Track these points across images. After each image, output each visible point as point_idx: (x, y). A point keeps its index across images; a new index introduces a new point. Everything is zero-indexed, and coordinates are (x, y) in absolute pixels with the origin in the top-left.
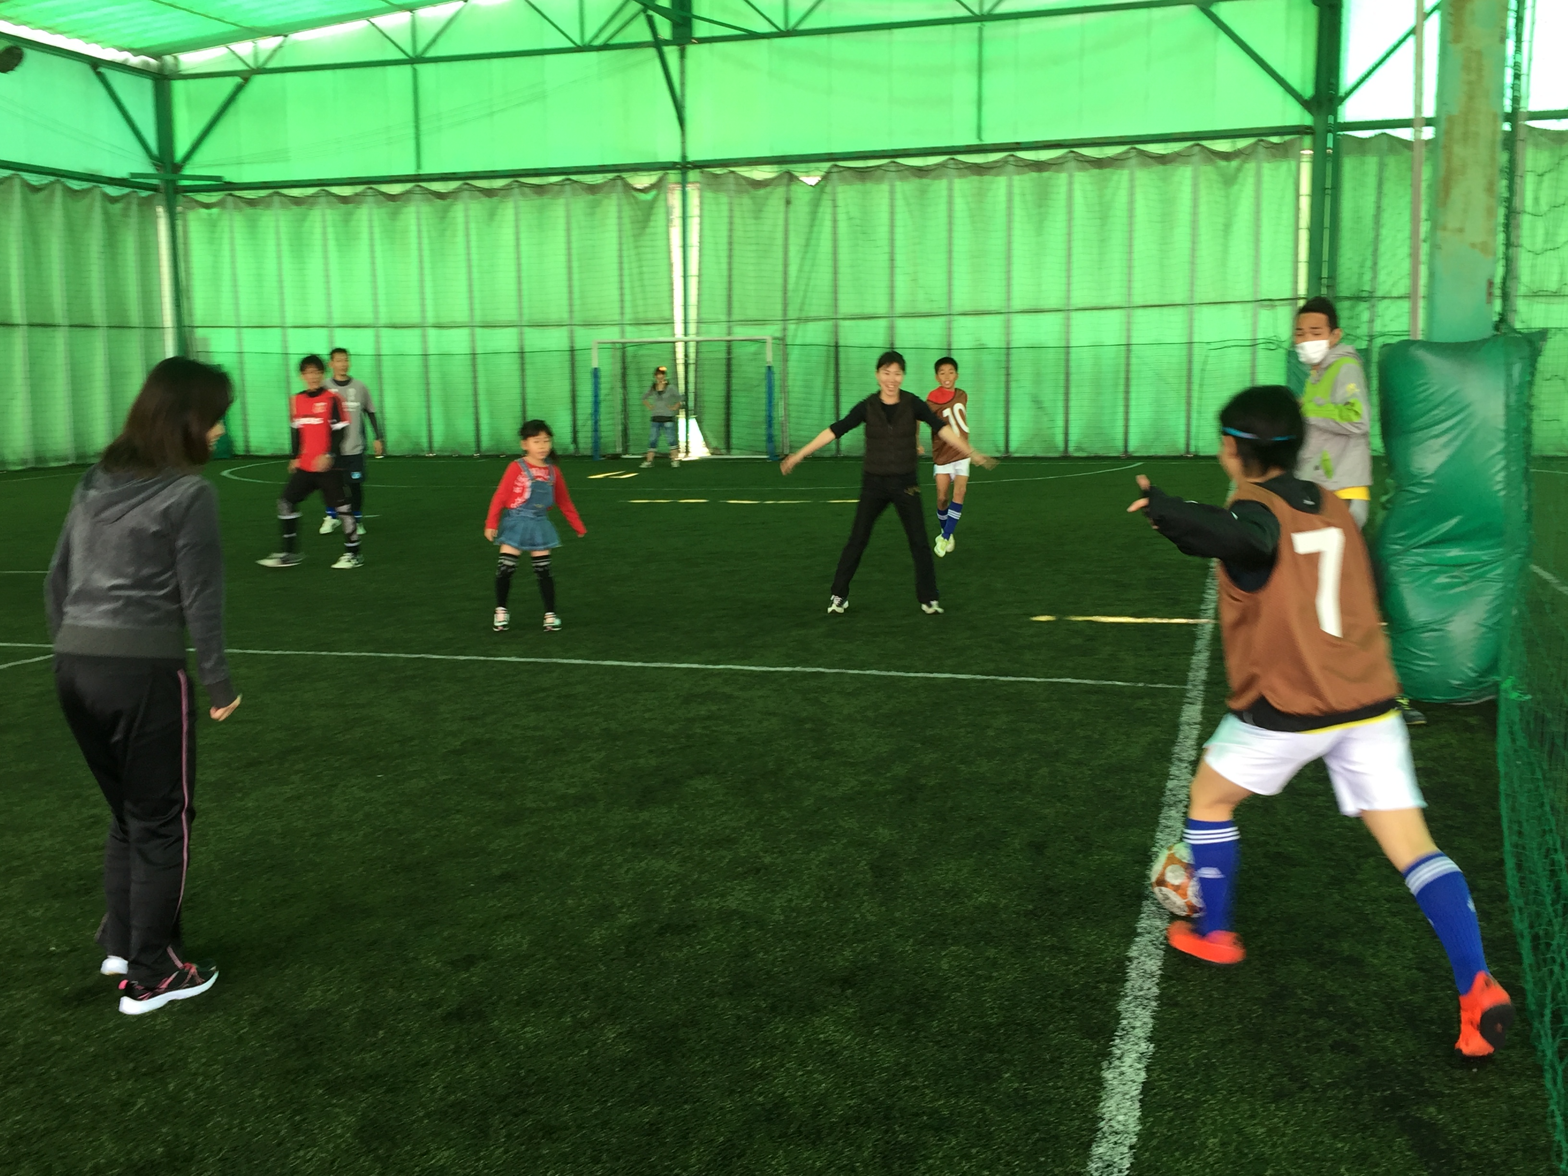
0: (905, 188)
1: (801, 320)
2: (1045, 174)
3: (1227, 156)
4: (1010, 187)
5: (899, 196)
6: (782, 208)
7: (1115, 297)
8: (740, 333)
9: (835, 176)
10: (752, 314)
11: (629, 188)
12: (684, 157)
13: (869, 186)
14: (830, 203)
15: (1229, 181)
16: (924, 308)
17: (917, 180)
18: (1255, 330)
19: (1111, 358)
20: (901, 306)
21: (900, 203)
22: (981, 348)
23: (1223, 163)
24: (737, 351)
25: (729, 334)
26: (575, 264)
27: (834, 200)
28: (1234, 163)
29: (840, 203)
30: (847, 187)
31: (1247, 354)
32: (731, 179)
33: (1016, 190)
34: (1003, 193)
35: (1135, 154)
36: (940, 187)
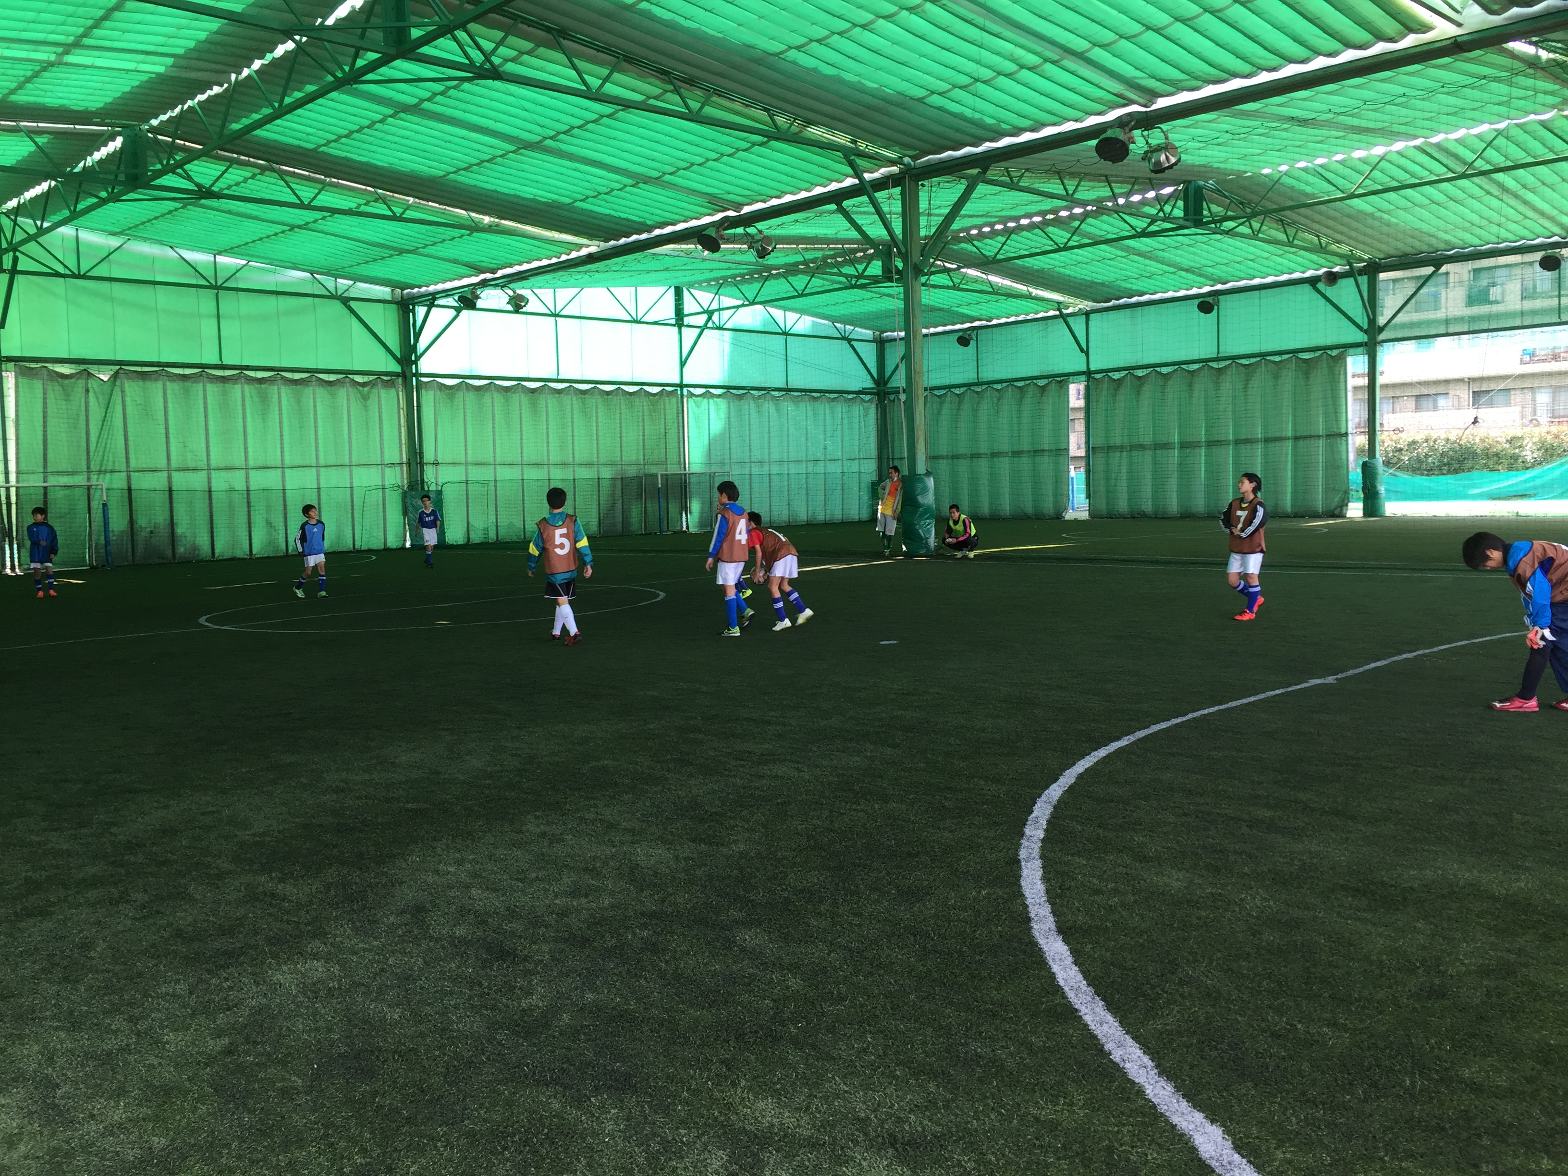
0: (173, 388)
1: (102, 472)
2: (263, 386)
3: (364, 385)
4: (243, 392)
5: (169, 392)
6: (83, 395)
7: (309, 460)
8: (52, 481)
9: (122, 375)
10: (64, 467)
13: (148, 384)
14: (120, 393)
15: (364, 398)
16: (191, 465)
17: (182, 383)
18: (383, 480)
20: (175, 464)
21: (169, 396)
22: (230, 491)
23: (360, 388)
24: (53, 494)
25: (45, 482)
27: (123, 392)
28: (366, 389)
29: (127, 393)
30: (132, 383)
31: (380, 492)
32: (45, 371)
33: (247, 394)
34: (239, 395)
35: (314, 379)
36: (197, 388)
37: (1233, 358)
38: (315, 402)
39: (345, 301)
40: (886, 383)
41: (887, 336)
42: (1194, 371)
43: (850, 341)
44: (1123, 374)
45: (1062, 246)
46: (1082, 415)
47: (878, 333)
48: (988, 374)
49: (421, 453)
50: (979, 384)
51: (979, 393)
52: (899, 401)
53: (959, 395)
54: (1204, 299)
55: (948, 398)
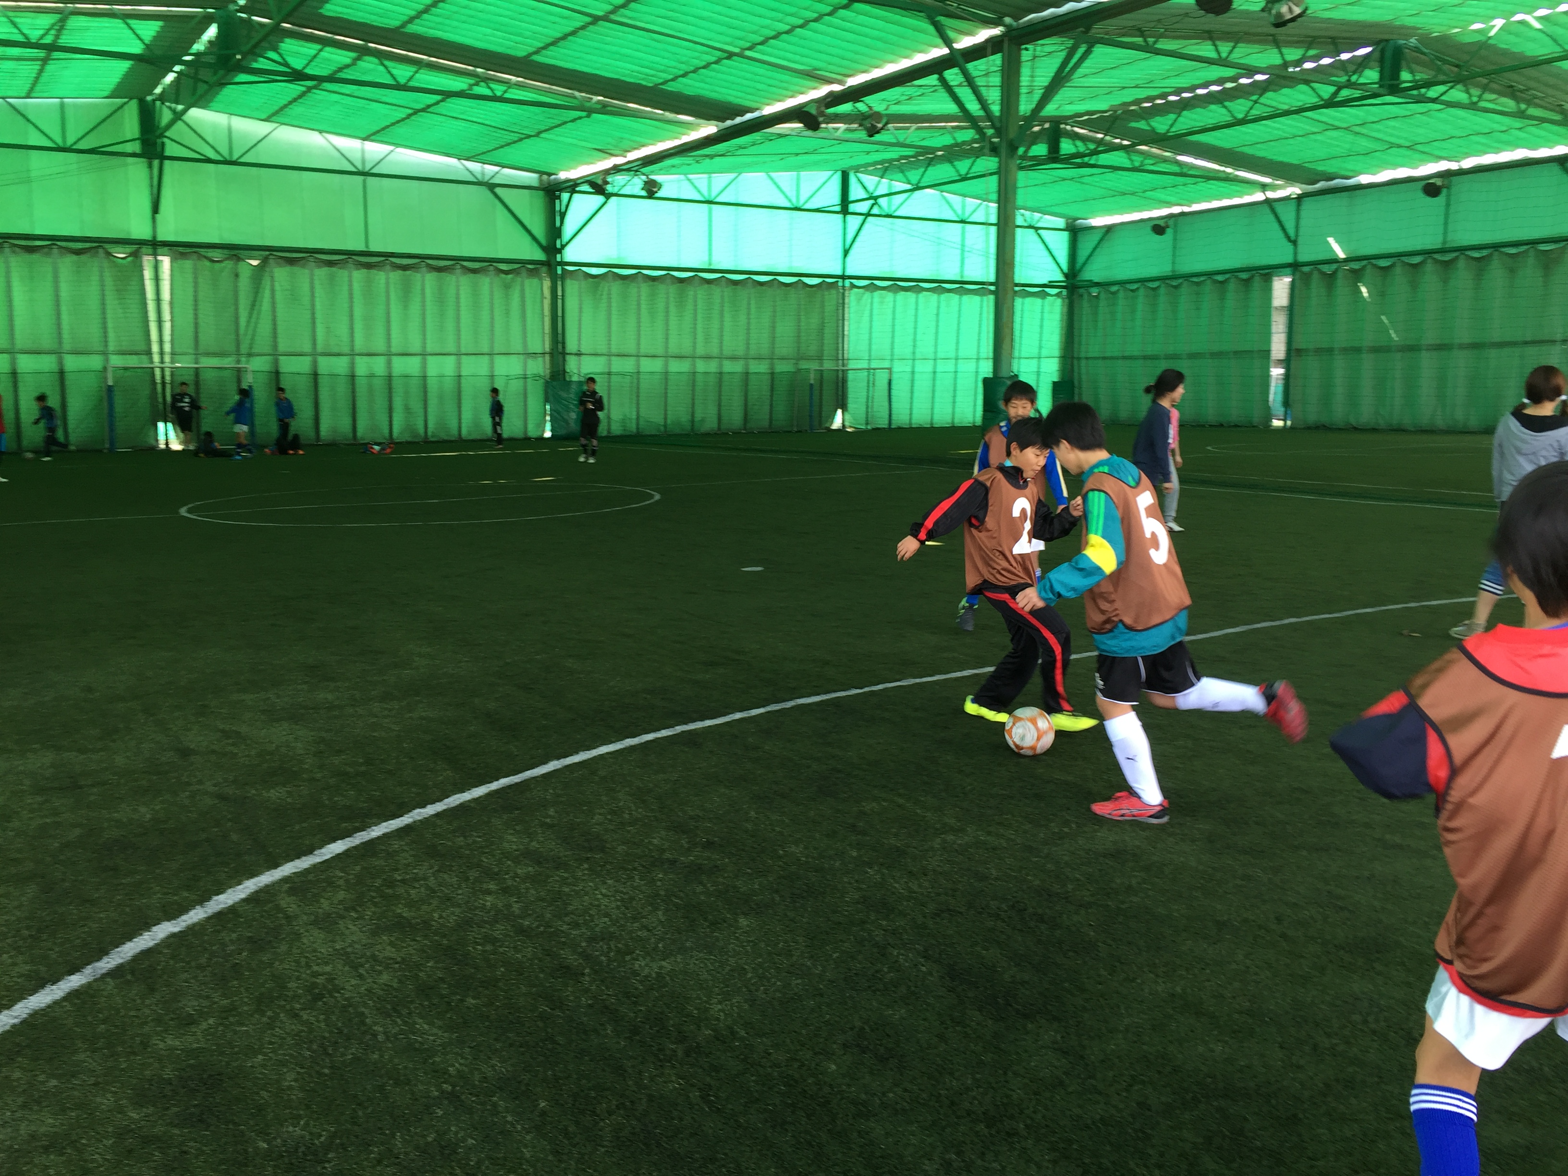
0: (321, 273)
1: (250, 355)
2: (408, 273)
3: (506, 273)
4: (387, 279)
5: (316, 278)
6: (232, 278)
7: (451, 347)
8: (207, 362)
9: (271, 261)
10: (214, 349)
11: (109, 254)
12: (154, 237)
13: (296, 269)
14: (268, 279)
15: (507, 287)
16: (335, 350)
17: (327, 268)
18: (525, 370)
19: (449, 384)
20: (320, 348)
21: (317, 283)
22: (372, 376)
23: (503, 276)
24: (204, 375)
25: (197, 363)
26: (64, 309)
27: (271, 277)
28: (510, 276)
29: (276, 279)
30: (280, 269)
31: (521, 382)
32: (196, 256)
33: (391, 281)
34: (383, 281)
35: (458, 267)
36: (342, 274)
37: (1461, 250)
38: (458, 290)
39: (491, 187)
40: (1077, 276)
41: (1078, 225)
42: (1417, 265)
43: (1037, 230)
45: (1242, 118)
46: (1284, 315)
47: (1070, 221)
48: (1185, 266)
49: (564, 343)
50: (1175, 277)
51: (1176, 287)
52: (1090, 294)
53: (1154, 289)
54: (1431, 181)
55: (1142, 292)
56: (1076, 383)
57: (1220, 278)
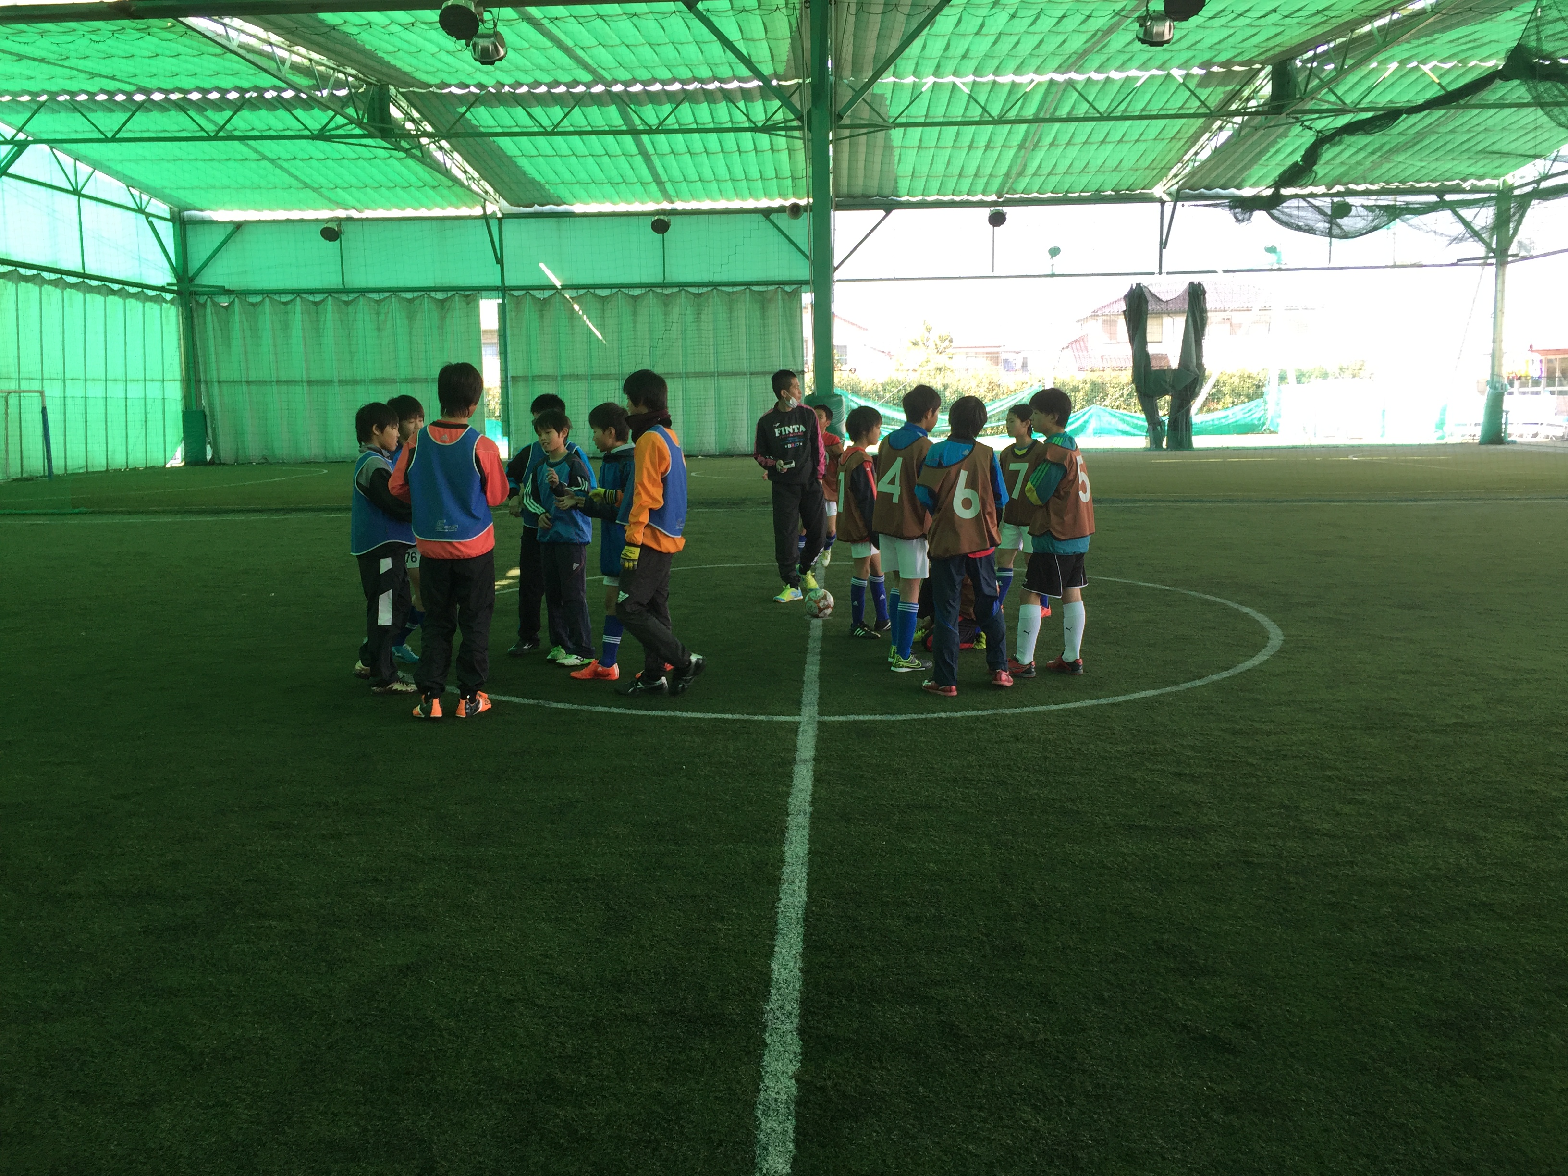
37: (682, 286)
40: (191, 280)
41: (190, 216)
42: (637, 297)
43: (148, 215)
44: (548, 293)
45: (654, 128)
46: (495, 339)
47: (176, 209)
48: (358, 280)
50: (346, 291)
51: (347, 303)
52: (215, 304)
53: (316, 304)
54: (662, 217)
55: (298, 306)
56: (208, 413)
57: (409, 295)
